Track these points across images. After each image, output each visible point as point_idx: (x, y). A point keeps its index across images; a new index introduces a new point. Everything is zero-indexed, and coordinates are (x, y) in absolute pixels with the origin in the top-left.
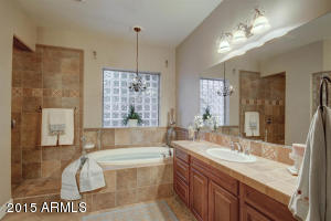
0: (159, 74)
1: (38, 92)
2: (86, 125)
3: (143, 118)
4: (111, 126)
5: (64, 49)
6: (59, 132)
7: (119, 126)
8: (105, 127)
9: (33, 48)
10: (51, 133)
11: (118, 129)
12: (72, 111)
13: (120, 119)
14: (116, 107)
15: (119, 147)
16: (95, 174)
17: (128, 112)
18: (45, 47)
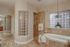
0: (69, 11)
1: (38, 21)
2: (46, 27)
3: (62, 26)
4: (52, 28)
5: (41, 12)
6: (41, 28)
7: (54, 28)
8: (50, 28)
9: (37, 13)
10: (40, 28)
11: (53, 29)
12: (43, 24)
13: (54, 26)
14: (53, 23)
15: (53, 33)
16: (44, 39)
17: (57, 24)
18: (39, 12)
